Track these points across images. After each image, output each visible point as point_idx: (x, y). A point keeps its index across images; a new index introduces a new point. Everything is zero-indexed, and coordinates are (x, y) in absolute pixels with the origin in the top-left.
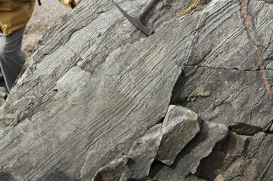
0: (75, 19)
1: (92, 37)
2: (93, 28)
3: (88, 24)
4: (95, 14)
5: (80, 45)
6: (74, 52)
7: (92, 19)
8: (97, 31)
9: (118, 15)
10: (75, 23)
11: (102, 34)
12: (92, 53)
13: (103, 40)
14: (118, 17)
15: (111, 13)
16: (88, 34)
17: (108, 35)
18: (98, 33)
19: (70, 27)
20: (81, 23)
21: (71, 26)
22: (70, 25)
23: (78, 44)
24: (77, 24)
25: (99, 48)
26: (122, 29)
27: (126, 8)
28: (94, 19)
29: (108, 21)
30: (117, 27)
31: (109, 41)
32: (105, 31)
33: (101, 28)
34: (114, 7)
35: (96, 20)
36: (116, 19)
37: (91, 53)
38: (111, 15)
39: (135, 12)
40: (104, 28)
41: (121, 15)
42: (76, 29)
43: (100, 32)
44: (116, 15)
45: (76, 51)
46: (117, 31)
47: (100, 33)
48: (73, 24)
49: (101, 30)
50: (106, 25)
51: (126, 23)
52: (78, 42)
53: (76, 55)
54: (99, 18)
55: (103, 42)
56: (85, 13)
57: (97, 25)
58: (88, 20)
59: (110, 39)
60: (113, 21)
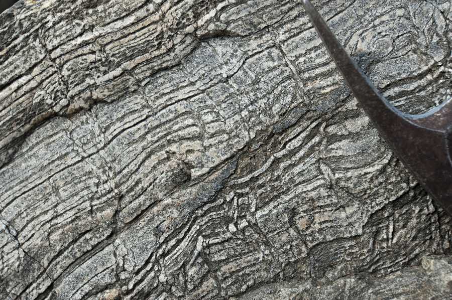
0: (58, 52)
1: (136, 177)
2: (152, 122)
3: (125, 92)
4: (178, 39)
5: (60, 209)
6: (20, 245)
7: (156, 64)
8: (173, 148)
9: (313, 73)
10: (52, 70)
11: (195, 173)
12: (123, 276)
13: (200, 212)
14: (310, 86)
15: (275, 52)
16: (117, 151)
17: (233, 187)
18: (173, 162)
19: (21, 92)
20: (89, 81)
21: (25, 88)
22: (22, 80)
23: (53, 199)
24: (66, 83)
25: (164, 255)
26: (323, 167)
27: (369, 35)
28: (166, 69)
29: (245, 100)
30: (293, 153)
31: (232, 228)
32: (216, 156)
33: (200, 137)
34: (294, 13)
35: (176, 76)
36: (294, 98)
37: (117, 275)
38: (271, 64)
39: (421, 76)
40: (212, 136)
41: (330, 80)
42: (56, 109)
43: (191, 158)
44: (300, 72)
45: (37, 241)
46: (292, 180)
47: (189, 166)
48: (38, 79)
49: (196, 145)
50: (230, 124)
51: (353, 136)
52: (56, 189)
53: (29, 264)
54: (196, 70)
55: (196, 227)
56: (119, 24)
57: (181, 108)
58: (131, 72)
59: (241, 217)
60: (276, 108)
